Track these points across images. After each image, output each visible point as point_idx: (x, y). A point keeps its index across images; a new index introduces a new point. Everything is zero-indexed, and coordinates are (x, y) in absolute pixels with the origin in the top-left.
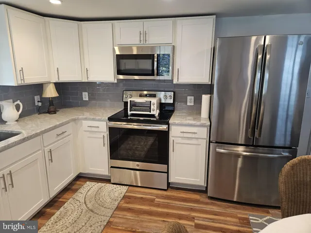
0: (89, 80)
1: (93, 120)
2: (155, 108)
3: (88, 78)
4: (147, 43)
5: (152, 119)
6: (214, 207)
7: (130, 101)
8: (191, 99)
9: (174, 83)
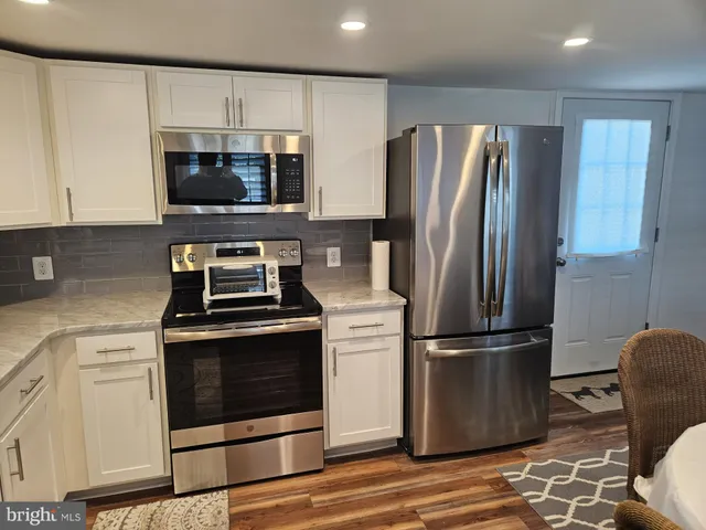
0: (74, 220)
1: (116, 330)
2: (277, 280)
3: (71, 215)
4: (244, 127)
5: (269, 307)
6: (436, 476)
7: (210, 268)
8: (334, 254)
9: (311, 219)
